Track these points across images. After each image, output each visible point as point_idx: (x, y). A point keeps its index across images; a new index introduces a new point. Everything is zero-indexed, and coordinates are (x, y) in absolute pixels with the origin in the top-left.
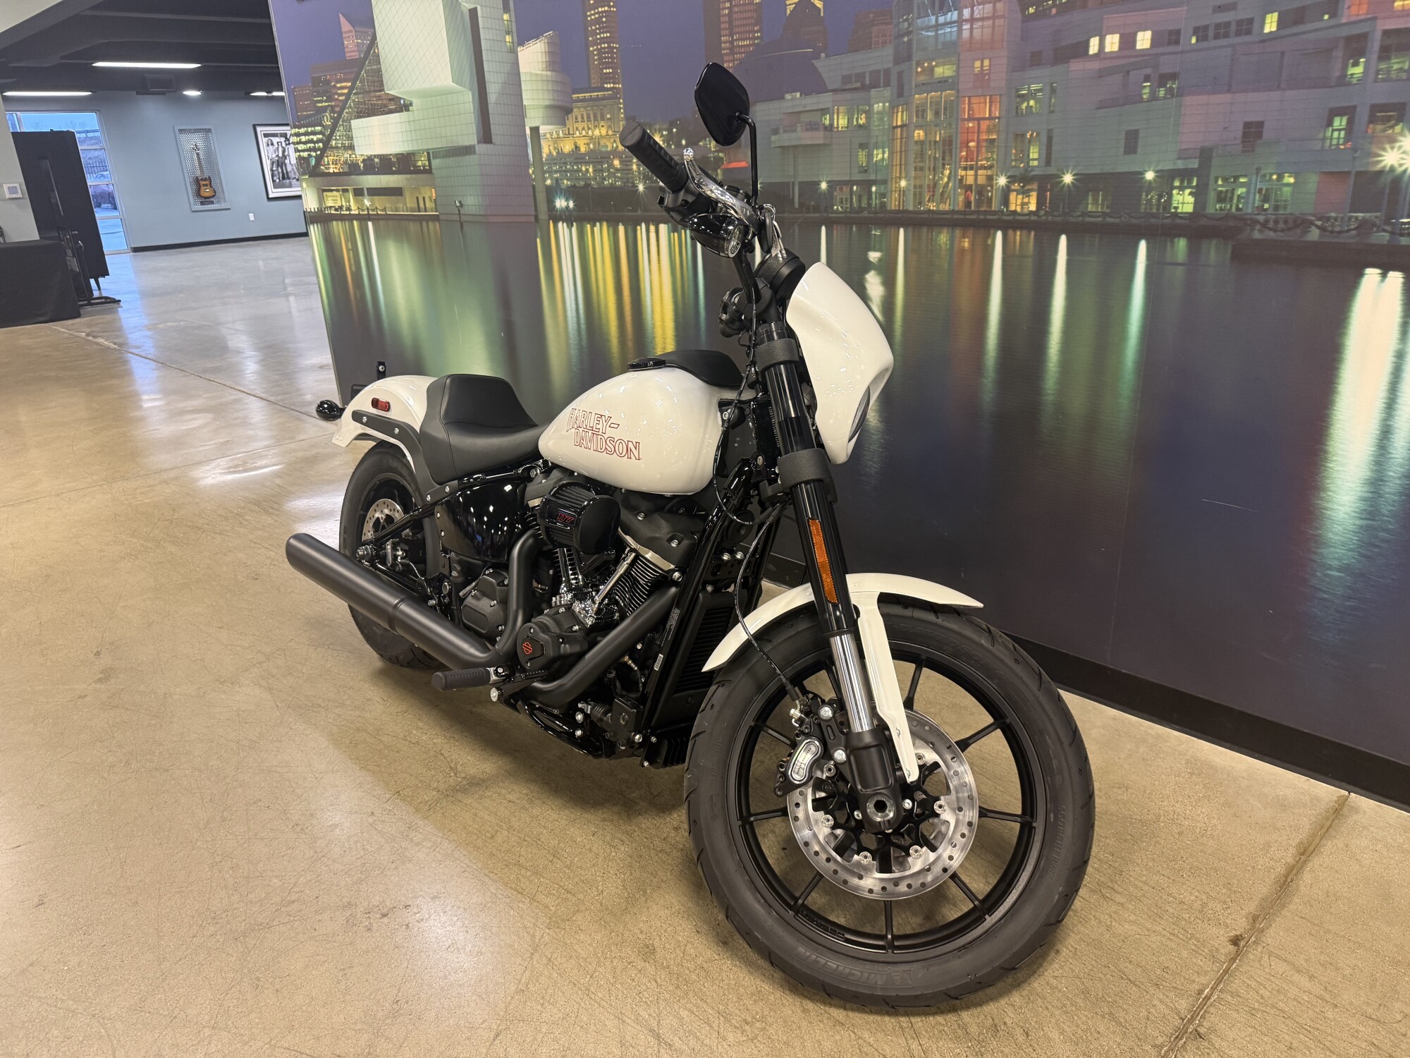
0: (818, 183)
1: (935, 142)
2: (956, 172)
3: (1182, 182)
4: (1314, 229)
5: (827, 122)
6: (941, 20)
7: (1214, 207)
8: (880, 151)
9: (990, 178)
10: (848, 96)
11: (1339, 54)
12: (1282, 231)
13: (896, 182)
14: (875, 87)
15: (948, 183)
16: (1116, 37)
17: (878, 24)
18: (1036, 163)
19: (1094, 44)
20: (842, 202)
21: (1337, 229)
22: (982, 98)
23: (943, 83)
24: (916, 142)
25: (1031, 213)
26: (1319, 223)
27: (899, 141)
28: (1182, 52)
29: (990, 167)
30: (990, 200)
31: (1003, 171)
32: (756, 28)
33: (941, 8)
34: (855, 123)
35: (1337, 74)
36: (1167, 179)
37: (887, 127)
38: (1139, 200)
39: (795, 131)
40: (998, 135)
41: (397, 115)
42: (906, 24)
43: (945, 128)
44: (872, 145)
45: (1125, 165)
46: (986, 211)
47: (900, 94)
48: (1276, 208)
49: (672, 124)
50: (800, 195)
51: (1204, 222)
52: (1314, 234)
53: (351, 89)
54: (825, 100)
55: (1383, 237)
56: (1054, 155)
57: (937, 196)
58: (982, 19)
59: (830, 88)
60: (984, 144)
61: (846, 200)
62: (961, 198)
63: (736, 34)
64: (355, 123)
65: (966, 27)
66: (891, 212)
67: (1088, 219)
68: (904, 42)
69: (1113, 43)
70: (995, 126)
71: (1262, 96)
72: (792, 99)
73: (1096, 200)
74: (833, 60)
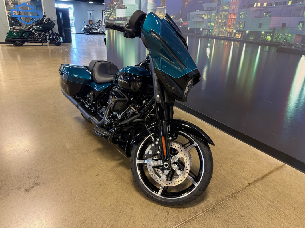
0: (200, 29)
1: (223, 22)
2: (226, 29)
3: (269, 34)
4: (293, 46)
5: (203, 17)
7: (274, 40)
9: (232, 31)
10: (208, 12)
11: (302, 10)
12: (287, 46)
13: (215, 30)
14: (213, 10)
15: (224, 31)
16: (260, 3)
18: (241, 28)
19: (256, 4)
20: (204, 33)
21: (298, 47)
22: (233, 14)
23: (226, 10)
24: (219, 22)
25: (239, 38)
26: (294, 45)
27: (216, 22)
28: (272, 7)
29: (233, 28)
30: (232, 35)
31: (235, 29)
34: (208, 17)
35: (301, 14)
36: (266, 33)
37: (214, 19)
38: (260, 37)
39: (197, 18)
40: (235, 22)
41: (124, 9)
43: (225, 20)
44: (211, 22)
45: (258, 30)
46: (231, 37)
47: (218, 12)
48: (287, 41)
49: (174, 15)
50: (196, 31)
51: (272, 43)
52: (293, 47)
53: (117, 3)
54: (203, 12)
56: (245, 27)
57: (222, 34)
59: (205, 10)
60: (232, 23)
62: (226, 34)
64: (117, 10)
66: (213, 36)
67: (250, 41)
68: (220, 1)
69: (259, 5)
70: (235, 20)
71: (286, 18)
72: (197, 11)
73: (252, 37)
74: (206, 4)
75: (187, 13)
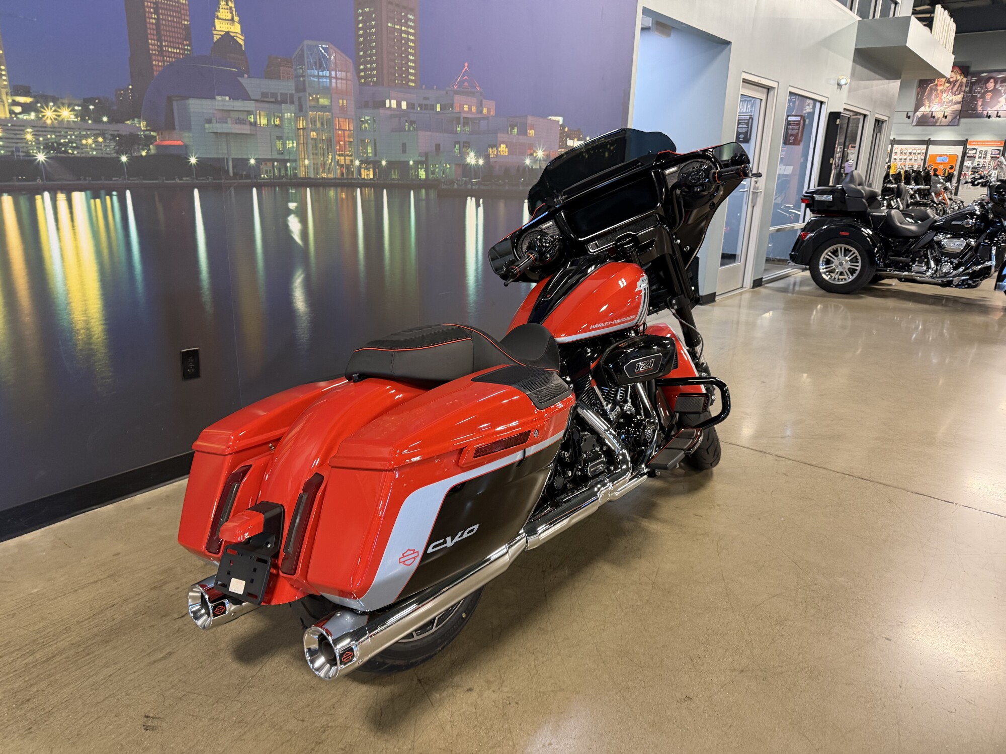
0: (248, 160)
1: (323, 140)
2: (335, 157)
3: (421, 166)
4: (455, 184)
5: (252, 120)
6: (321, 73)
7: (431, 176)
8: (291, 142)
9: (352, 161)
10: (266, 105)
11: (454, 122)
12: (449, 185)
13: (302, 161)
14: (286, 103)
15: (331, 163)
16: (395, 102)
17: (284, 66)
18: (370, 155)
19: (388, 102)
20: (267, 172)
21: (460, 183)
22: (344, 120)
23: (324, 108)
24: (312, 139)
25: (370, 179)
26: (456, 181)
27: (302, 137)
28: (416, 113)
29: (351, 155)
30: (353, 172)
31: (357, 158)
32: (185, 42)
33: (320, 67)
34: (273, 123)
35: (455, 129)
36: (416, 164)
37: (294, 128)
38: (408, 173)
39: (227, 123)
40: (353, 138)
42: (301, 71)
43: (327, 133)
44: (285, 138)
45: (403, 158)
46: (351, 178)
47: (301, 110)
48: (446, 176)
50: (234, 167)
51: (428, 181)
52: (456, 186)
54: (250, 105)
55: (469, 186)
56: (377, 152)
57: (326, 170)
58: (341, 79)
59: (253, 98)
60: (347, 143)
61: (270, 171)
62: (339, 171)
63: (165, 41)
65: (334, 81)
66: (301, 178)
67: (393, 182)
68: (300, 81)
69: (394, 104)
70: (351, 134)
71: (437, 134)
72: (222, 101)
73: (395, 173)
74: (255, 81)
75: (170, 99)
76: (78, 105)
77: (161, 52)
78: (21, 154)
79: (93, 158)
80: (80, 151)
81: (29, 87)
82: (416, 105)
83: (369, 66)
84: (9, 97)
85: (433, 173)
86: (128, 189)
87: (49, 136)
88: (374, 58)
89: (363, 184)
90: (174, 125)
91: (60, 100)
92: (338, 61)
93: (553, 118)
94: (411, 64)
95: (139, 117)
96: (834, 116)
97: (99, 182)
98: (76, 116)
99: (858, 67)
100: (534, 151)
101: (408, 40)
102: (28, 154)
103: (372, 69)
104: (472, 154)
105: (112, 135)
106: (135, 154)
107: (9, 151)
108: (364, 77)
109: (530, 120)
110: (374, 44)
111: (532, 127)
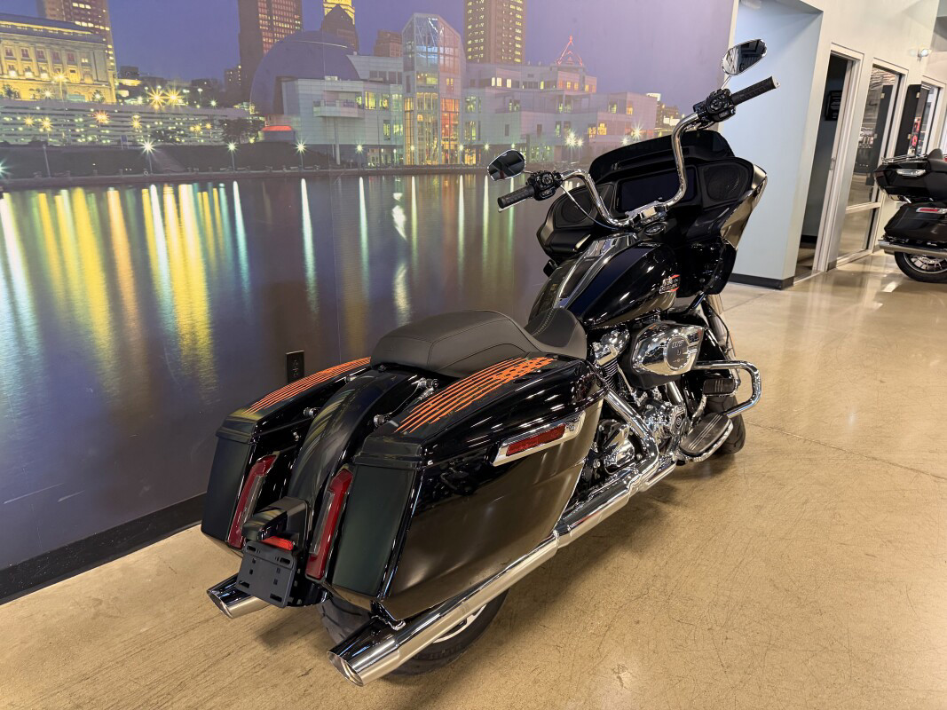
0: (355, 146)
1: (429, 123)
2: (440, 142)
3: (523, 149)
5: (360, 102)
6: (429, 50)
7: (531, 160)
8: (398, 126)
9: (456, 146)
10: (374, 86)
11: (557, 101)
13: (408, 147)
14: (392, 82)
15: (436, 148)
16: (501, 80)
17: (393, 42)
18: (474, 138)
19: (493, 80)
20: (373, 160)
22: (450, 100)
23: (431, 88)
24: (419, 122)
27: (409, 121)
28: (520, 92)
29: (456, 140)
30: (456, 158)
31: (462, 141)
32: (296, 16)
33: (429, 43)
34: (381, 105)
35: (557, 109)
36: (519, 147)
37: (401, 111)
39: (335, 105)
40: (458, 121)
42: (410, 47)
43: (434, 115)
44: (392, 122)
45: (506, 140)
46: (455, 165)
47: (408, 90)
48: (546, 159)
50: (341, 155)
54: (358, 86)
56: (481, 135)
57: (431, 157)
58: (449, 55)
59: (361, 77)
60: (453, 126)
61: (377, 159)
62: (443, 157)
63: (275, 15)
65: (442, 57)
66: (406, 166)
68: (409, 58)
69: (499, 83)
70: (457, 117)
71: (540, 114)
72: (331, 81)
74: (363, 59)
75: (279, 80)
76: (186, 88)
77: (271, 27)
78: (128, 143)
79: (201, 147)
80: (187, 139)
81: (137, 69)
82: (521, 83)
83: (476, 41)
84: (116, 80)
85: (533, 156)
86: (235, 180)
87: (156, 123)
88: (482, 32)
89: (466, 171)
90: (282, 109)
91: (169, 83)
92: (446, 37)
93: (651, 94)
94: (518, 39)
95: (248, 101)
96: (914, 89)
97: (206, 173)
98: (185, 100)
99: (938, 37)
100: (632, 130)
101: (516, 12)
102: (135, 144)
103: (479, 45)
104: (572, 135)
105: (220, 121)
106: (242, 142)
107: (115, 141)
108: (471, 53)
109: (630, 97)
110: (482, 17)
111: (631, 104)
